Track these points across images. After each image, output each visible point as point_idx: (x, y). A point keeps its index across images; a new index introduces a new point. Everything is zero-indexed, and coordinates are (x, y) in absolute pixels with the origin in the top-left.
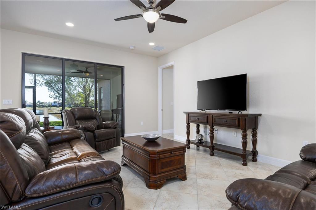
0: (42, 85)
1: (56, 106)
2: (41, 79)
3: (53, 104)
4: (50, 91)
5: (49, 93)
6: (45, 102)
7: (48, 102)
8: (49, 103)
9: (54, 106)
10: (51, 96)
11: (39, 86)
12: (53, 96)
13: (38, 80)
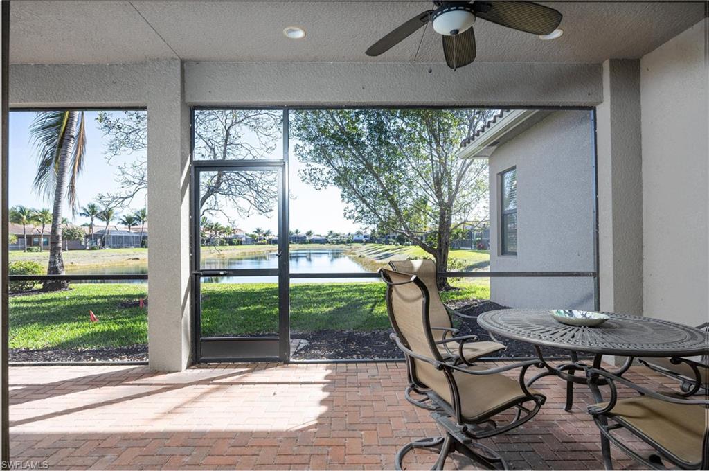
0: (328, 182)
1: (360, 241)
2: (324, 167)
3: (356, 237)
4: (346, 200)
5: (345, 205)
6: (342, 233)
7: (347, 234)
8: (349, 234)
9: (357, 241)
10: (347, 216)
11: (320, 187)
12: (353, 213)
13: (318, 170)
